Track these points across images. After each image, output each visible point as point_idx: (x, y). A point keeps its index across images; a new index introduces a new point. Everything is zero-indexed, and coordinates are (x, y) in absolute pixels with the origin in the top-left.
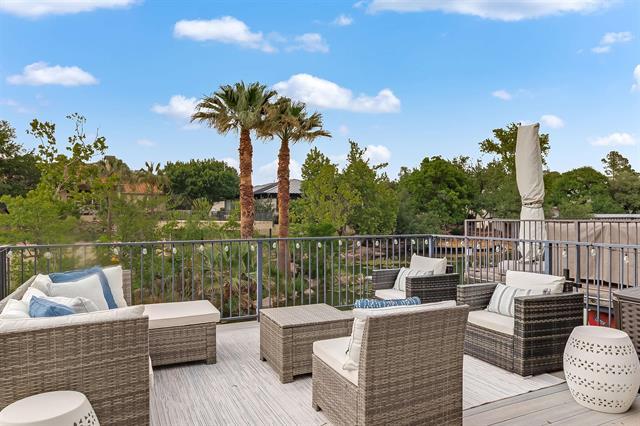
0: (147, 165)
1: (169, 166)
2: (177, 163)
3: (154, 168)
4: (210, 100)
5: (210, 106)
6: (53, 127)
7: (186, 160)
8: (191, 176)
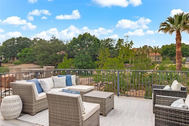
0: (154, 47)
1: (163, 47)
2: (166, 45)
3: (157, 48)
4: (163, 24)
5: (164, 26)
6: (123, 40)
7: (169, 44)
8: (170, 49)
